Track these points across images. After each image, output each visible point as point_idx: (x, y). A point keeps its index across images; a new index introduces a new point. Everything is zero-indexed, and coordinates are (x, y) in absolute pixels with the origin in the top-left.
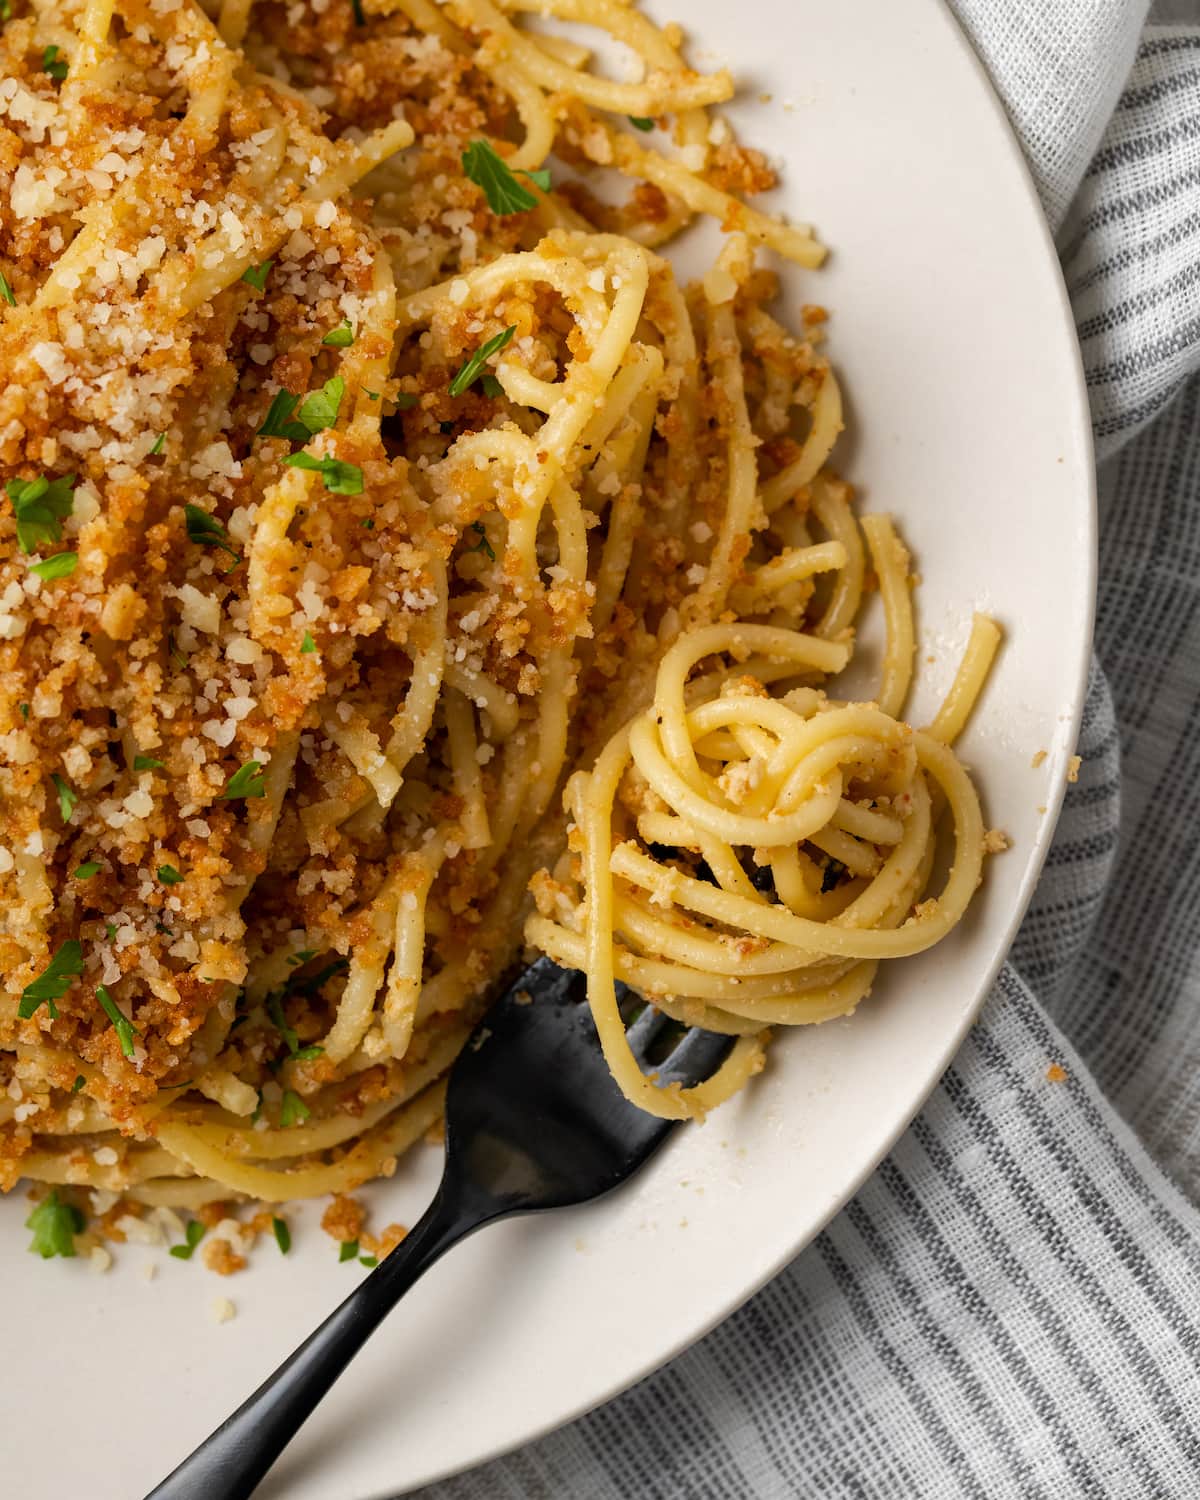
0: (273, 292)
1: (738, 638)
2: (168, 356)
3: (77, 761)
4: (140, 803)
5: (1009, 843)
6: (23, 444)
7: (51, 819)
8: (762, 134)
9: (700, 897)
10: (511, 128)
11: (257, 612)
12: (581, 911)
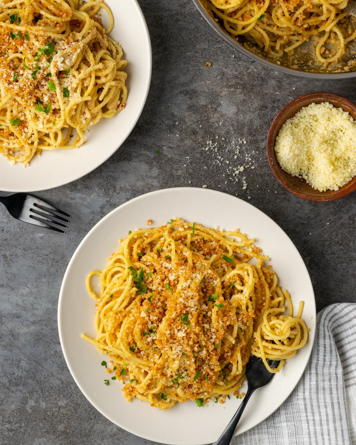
0: (205, 282)
1: (271, 311)
2: (195, 296)
3: (196, 349)
4: (204, 352)
5: (310, 330)
6: (181, 311)
7: (194, 357)
8: (258, 245)
9: (274, 346)
10: (226, 251)
11: (214, 325)
12: (260, 351)
